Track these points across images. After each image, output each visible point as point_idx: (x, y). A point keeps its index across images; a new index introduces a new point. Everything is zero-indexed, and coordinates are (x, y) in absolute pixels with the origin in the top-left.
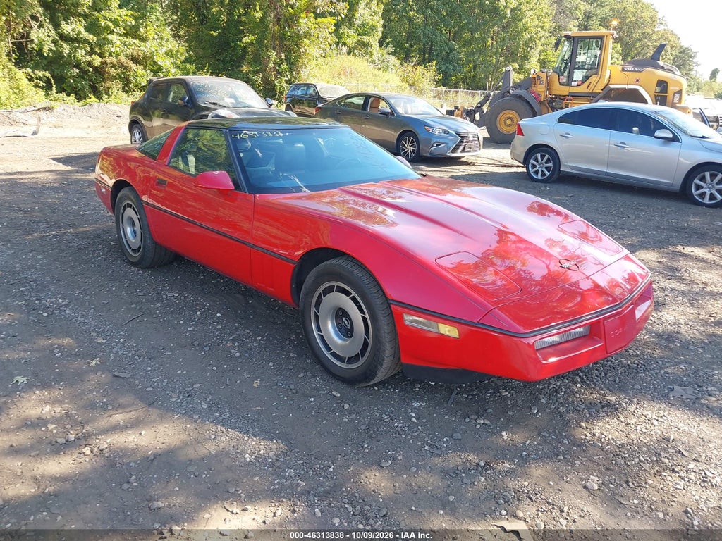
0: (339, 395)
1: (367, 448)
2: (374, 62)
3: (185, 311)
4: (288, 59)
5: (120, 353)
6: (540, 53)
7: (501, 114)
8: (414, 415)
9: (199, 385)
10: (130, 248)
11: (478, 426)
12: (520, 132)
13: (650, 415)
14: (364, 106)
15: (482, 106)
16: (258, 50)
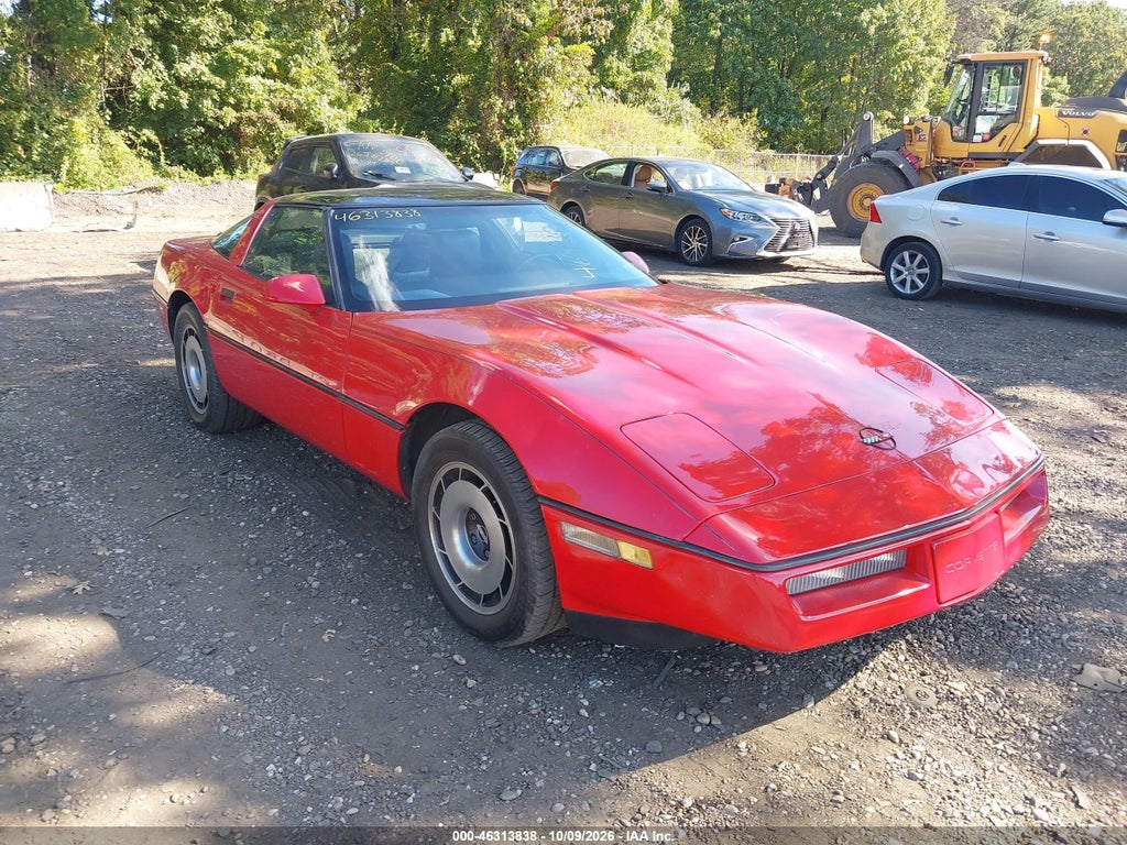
0: (464, 662)
1: (486, 763)
2: (657, 111)
3: (254, 505)
4: (520, 109)
5: (126, 573)
6: (932, 93)
7: (854, 191)
8: (586, 703)
9: (233, 634)
10: (195, 400)
11: (698, 729)
12: (875, 217)
13: (1027, 720)
14: (626, 179)
15: (824, 177)
16: (474, 96)
